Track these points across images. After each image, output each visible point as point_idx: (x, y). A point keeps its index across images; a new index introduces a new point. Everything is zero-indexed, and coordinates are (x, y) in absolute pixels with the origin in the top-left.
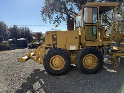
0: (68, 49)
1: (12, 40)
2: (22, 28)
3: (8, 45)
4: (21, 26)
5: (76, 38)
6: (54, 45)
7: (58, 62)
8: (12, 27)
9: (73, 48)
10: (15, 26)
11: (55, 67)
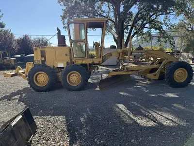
0: (56, 66)
1: (20, 56)
2: (36, 40)
3: (13, 63)
4: (35, 37)
5: (66, 55)
6: (42, 61)
7: (43, 79)
8: (22, 37)
9: (61, 65)
10: (26, 36)
11: (39, 84)
